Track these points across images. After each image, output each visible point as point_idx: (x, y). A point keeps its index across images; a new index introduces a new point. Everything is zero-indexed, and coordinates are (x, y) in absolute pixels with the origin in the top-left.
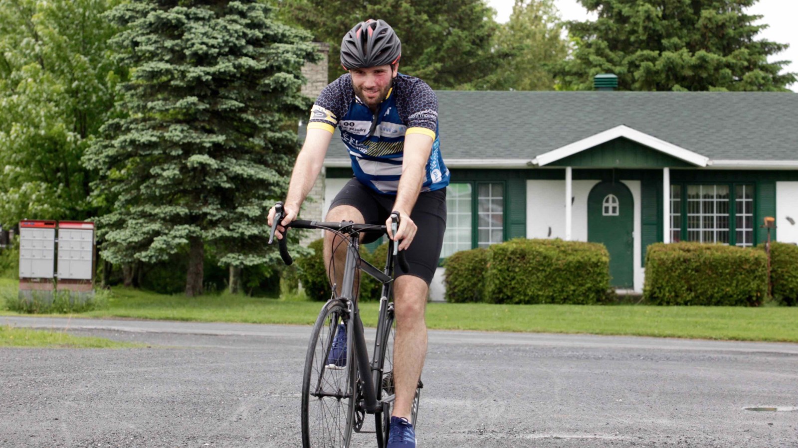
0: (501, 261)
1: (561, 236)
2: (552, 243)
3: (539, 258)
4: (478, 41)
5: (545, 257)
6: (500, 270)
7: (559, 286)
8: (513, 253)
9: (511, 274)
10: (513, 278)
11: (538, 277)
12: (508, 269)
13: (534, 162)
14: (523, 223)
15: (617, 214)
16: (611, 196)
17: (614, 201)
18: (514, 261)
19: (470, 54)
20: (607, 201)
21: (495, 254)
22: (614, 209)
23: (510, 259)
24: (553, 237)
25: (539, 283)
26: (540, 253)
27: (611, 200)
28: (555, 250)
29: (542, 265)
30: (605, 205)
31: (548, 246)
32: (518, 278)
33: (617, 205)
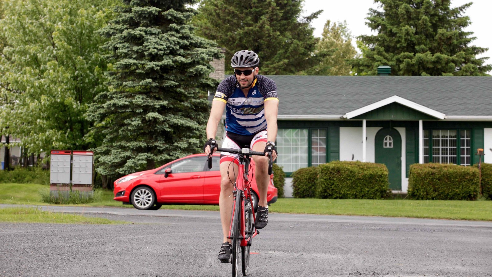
0: (326, 174)
1: (359, 160)
2: (355, 163)
3: (347, 172)
4: (308, 47)
5: (351, 172)
6: (325, 179)
7: (359, 188)
8: (333, 169)
9: (332, 181)
10: (333, 184)
11: (347, 183)
12: (330, 179)
13: (345, 117)
14: (338, 152)
15: (392, 147)
16: (388, 137)
17: (390, 139)
18: (333, 174)
19: (304, 54)
20: (386, 139)
21: (322, 170)
22: (390, 144)
23: (331, 173)
24: (355, 160)
25: (348, 187)
26: (348, 170)
27: (388, 139)
28: (357, 167)
29: (350, 176)
30: (385, 141)
31: (353, 165)
32: (335, 183)
33: (392, 141)
